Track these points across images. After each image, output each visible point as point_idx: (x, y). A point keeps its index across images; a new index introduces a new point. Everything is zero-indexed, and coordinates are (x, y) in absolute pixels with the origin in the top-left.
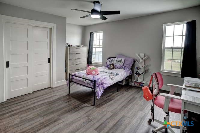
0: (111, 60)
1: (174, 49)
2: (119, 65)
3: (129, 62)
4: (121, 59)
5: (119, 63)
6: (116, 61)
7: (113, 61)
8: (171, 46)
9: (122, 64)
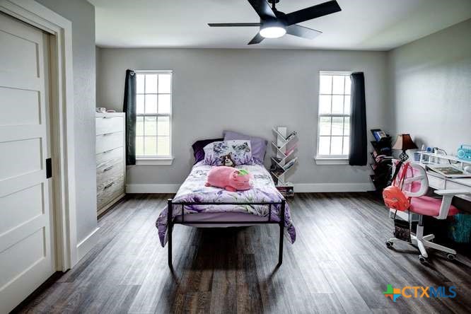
0: (219, 147)
1: (333, 118)
2: (242, 156)
3: (260, 148)
4: (245, 141)
5: (243, 152)
6: (234, 147)
7: (224, 147)
8: (328, 112)
9: (249, 154)
